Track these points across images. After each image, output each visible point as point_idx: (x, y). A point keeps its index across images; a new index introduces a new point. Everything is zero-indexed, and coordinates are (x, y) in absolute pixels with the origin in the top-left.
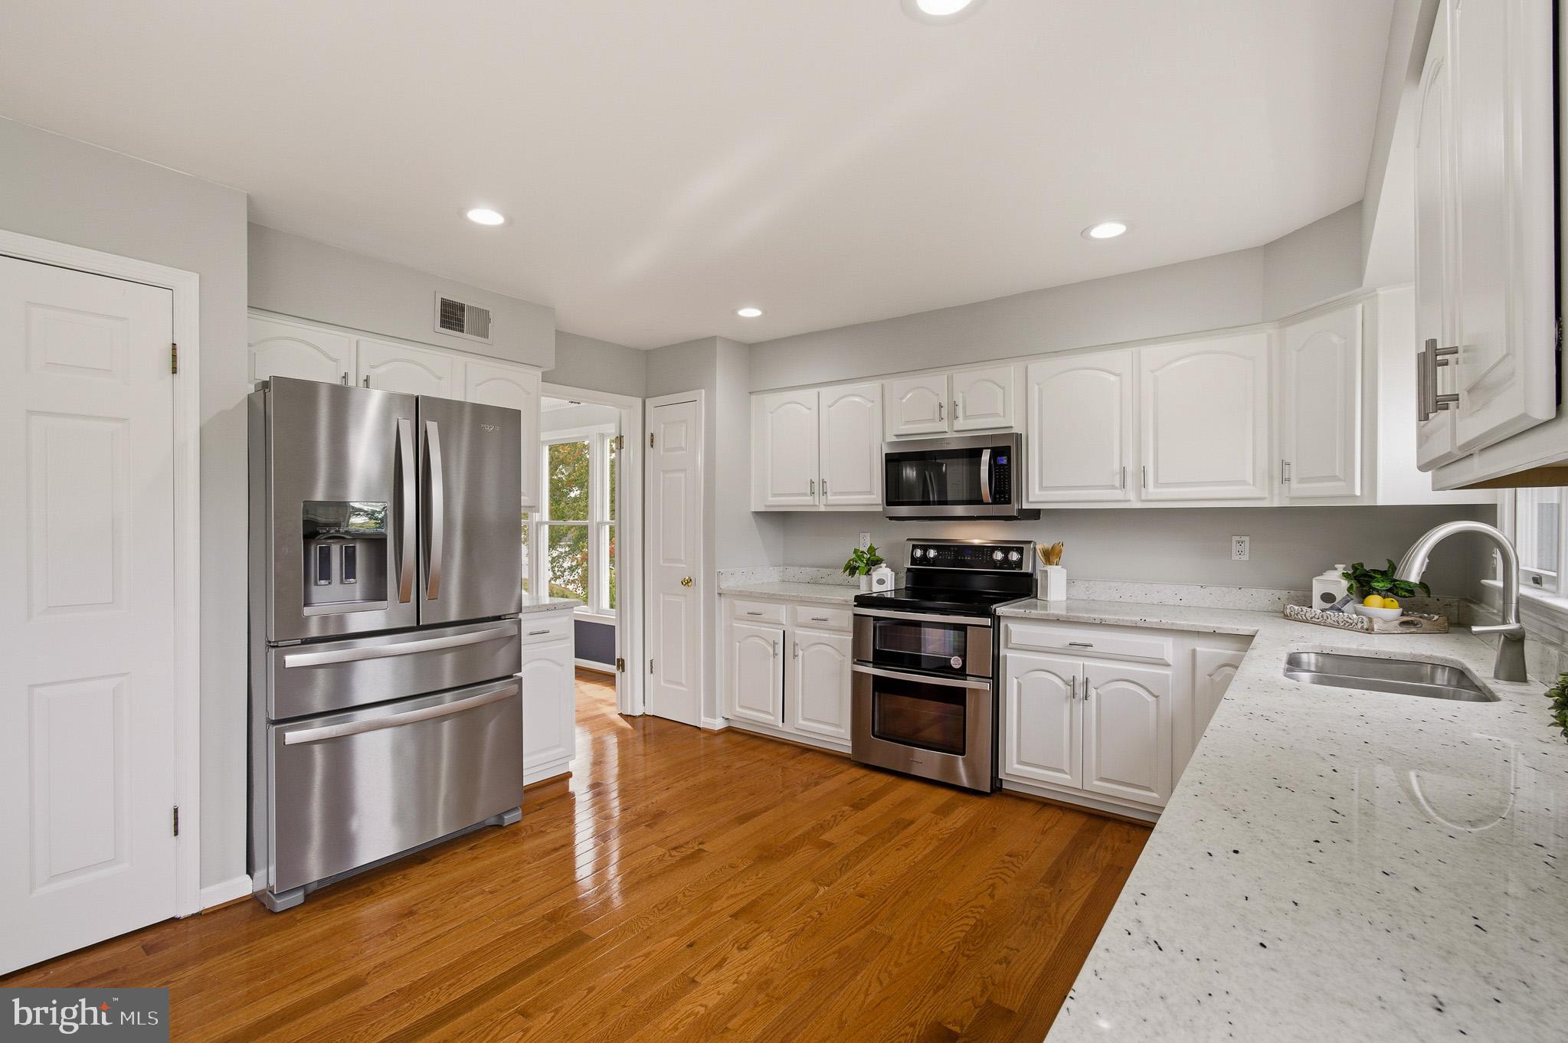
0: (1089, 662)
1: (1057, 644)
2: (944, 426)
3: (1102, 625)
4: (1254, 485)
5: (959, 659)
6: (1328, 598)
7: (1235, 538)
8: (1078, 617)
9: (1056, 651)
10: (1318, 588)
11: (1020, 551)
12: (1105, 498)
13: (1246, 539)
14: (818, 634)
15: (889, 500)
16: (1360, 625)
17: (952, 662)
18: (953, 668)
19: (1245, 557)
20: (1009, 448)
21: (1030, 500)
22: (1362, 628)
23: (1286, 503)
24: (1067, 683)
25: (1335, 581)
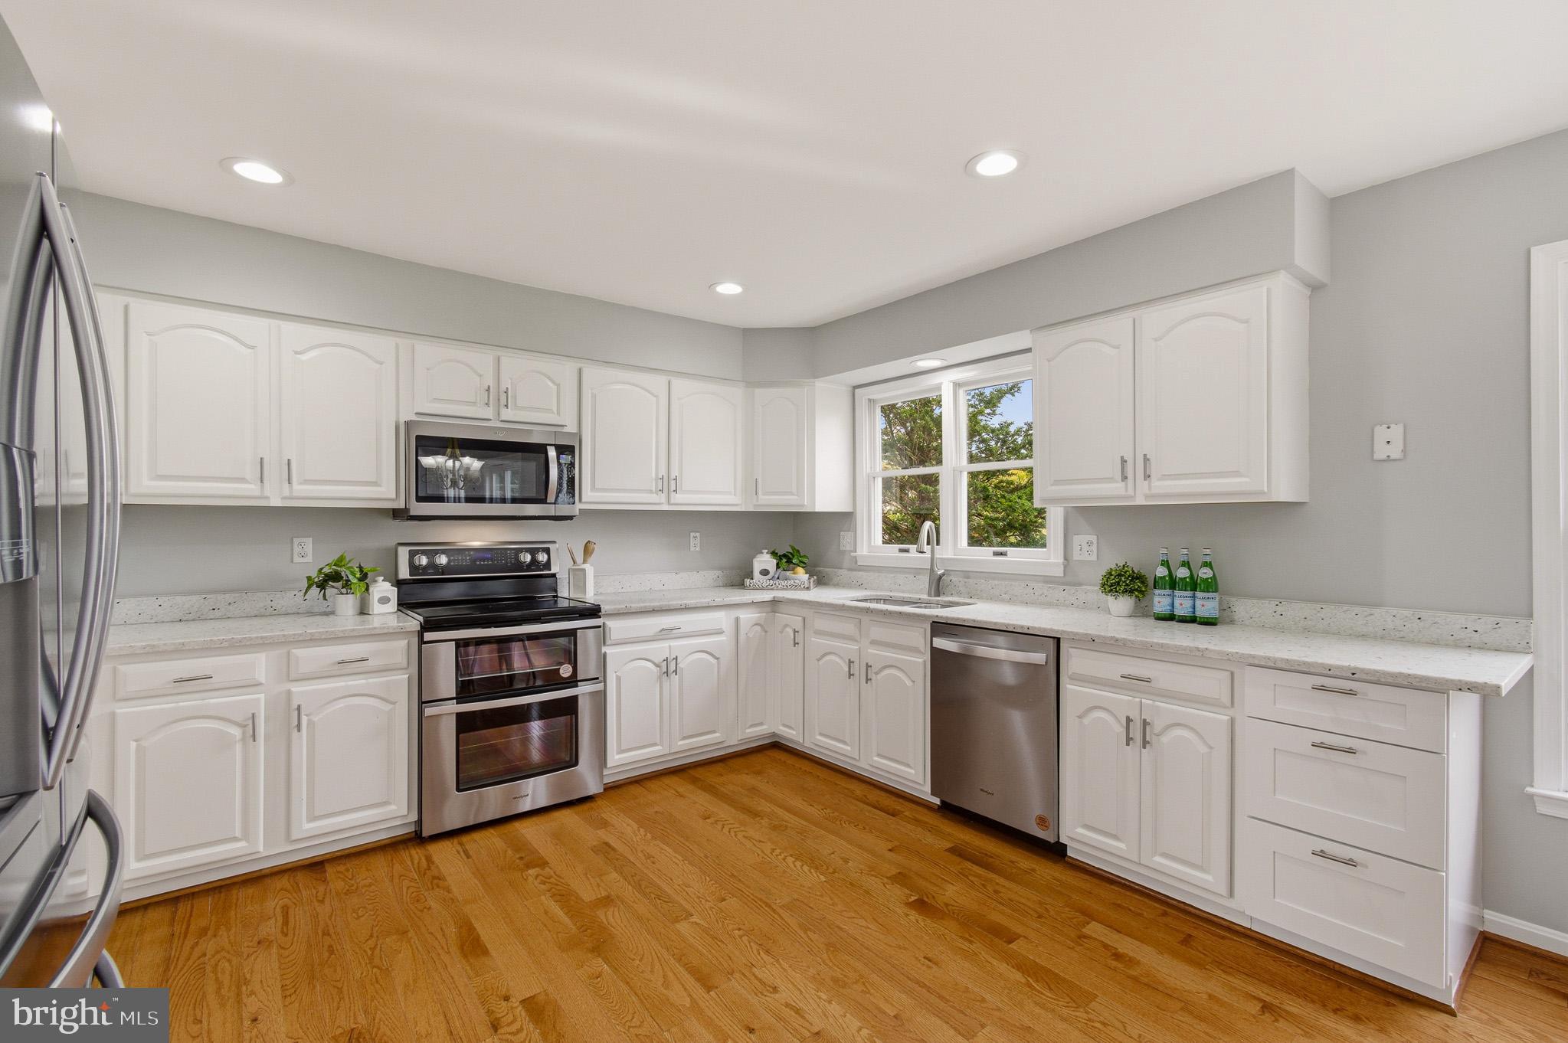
0: (673, 643)
1: (651, 632)
2: (488, 413)
3: (686, 609)
4: (735, 495)
5: (569, 666)
6: (765, 572)
7: (692, 534)
8: (645, 607)
9: (649, 639)
10: (757, 566)
11: (547, 551)
12: (645, 501)
13: (698, 534)
14: (343, 684)
15: (420, 495)
16: (802, 586)
17: (561, 671)
18: (563, 677)
19: (698, 549)
20: (573, 447)
21: (583, 500)
22: (804, 587)
23: (751, 509)
24: (657, 666)
25: (764, 561)
